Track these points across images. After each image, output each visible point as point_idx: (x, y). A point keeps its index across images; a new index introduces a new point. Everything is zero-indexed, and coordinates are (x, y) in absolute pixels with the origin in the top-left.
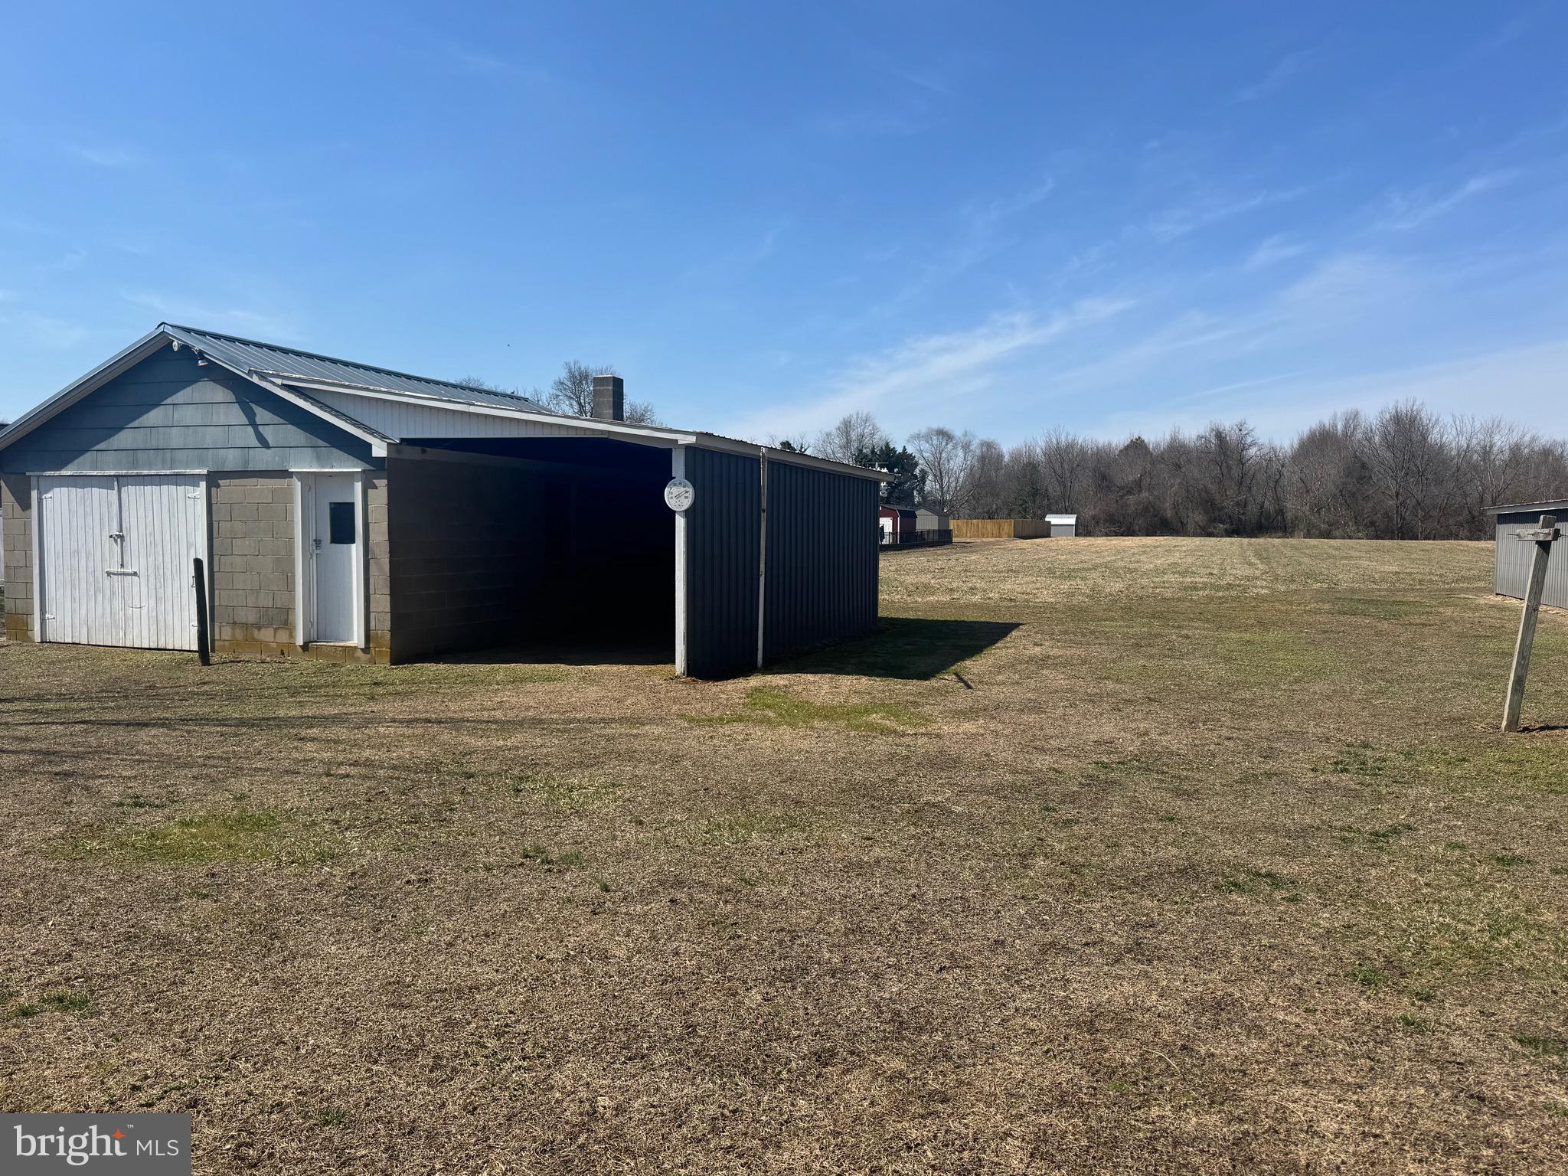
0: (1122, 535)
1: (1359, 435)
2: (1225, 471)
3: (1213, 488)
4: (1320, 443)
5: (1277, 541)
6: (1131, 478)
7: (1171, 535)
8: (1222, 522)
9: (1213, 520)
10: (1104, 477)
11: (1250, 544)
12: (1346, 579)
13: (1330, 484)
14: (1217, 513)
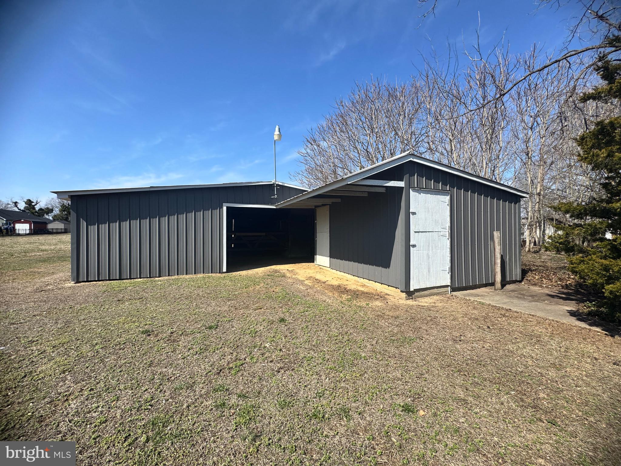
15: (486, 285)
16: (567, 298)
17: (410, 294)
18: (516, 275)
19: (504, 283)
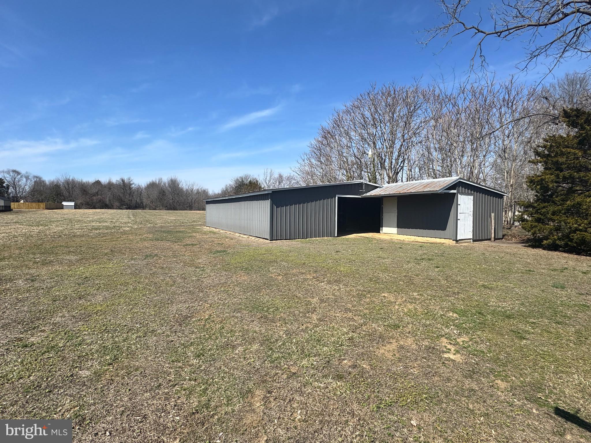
0: (92, 209)
1: (162, 184)
2: (125, 191)
3: (121, 195)
4: (152, 185)
5: (140, 211)
6: (94, 191)
7: (109, 209)
8: (125, 205)
9: (122, 205)
10: (84, 191)
11: (132, 212)
12: (159, 222)
13: (155, 196)
14: (123, 203)
15: (486, 240)
16: (523, 243)
17: (457, 241)
18: (500, 236)
19: (495, 239)
